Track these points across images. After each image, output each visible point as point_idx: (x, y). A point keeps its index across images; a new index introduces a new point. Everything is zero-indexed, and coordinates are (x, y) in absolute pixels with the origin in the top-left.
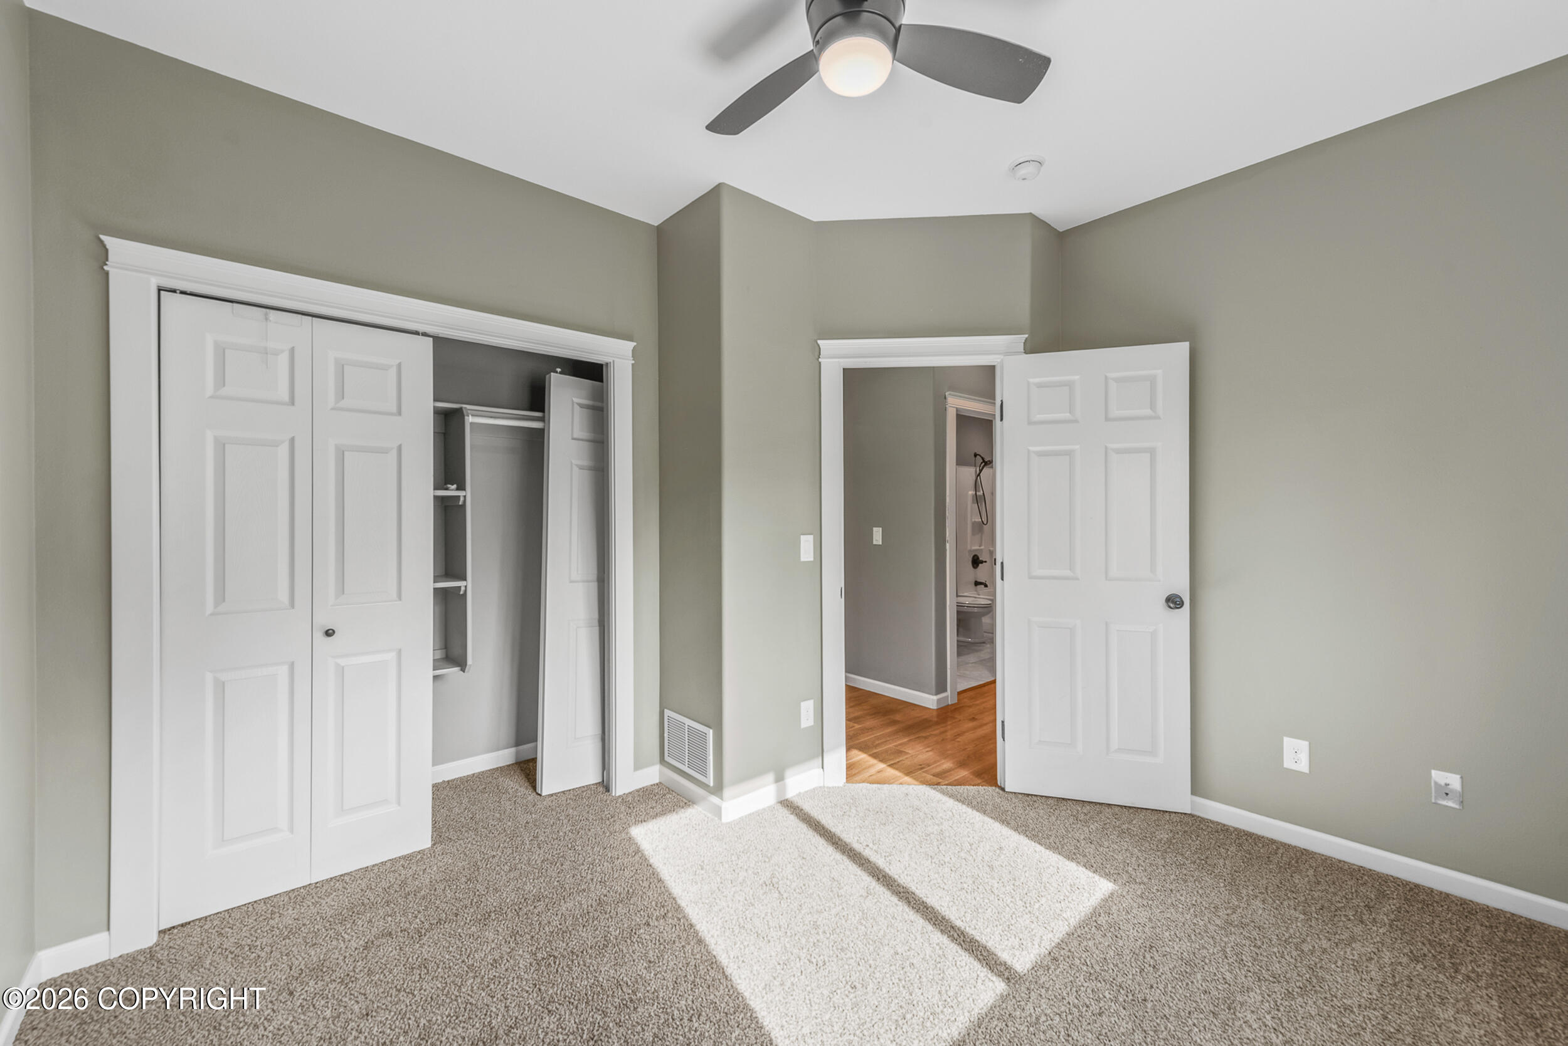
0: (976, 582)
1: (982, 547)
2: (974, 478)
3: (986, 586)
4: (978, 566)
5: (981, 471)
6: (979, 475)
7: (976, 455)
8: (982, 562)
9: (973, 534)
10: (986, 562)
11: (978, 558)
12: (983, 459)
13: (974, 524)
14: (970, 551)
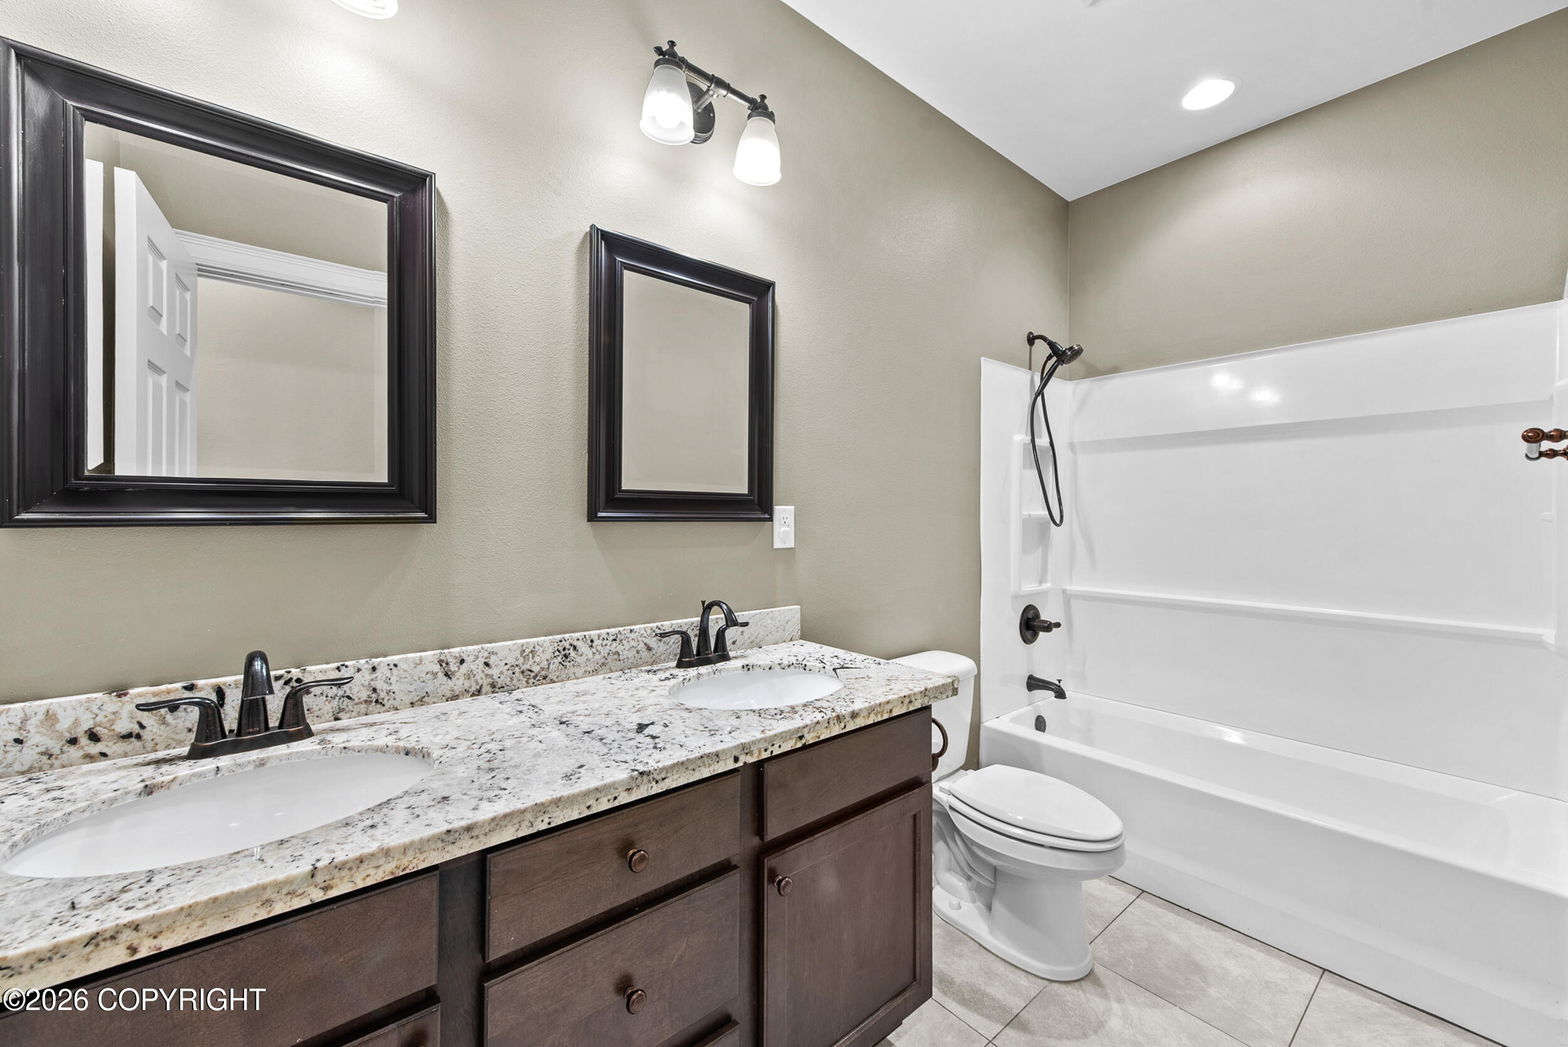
0: (1031, 678)
1: (1046, 586)
2: (1028, 401)
3: (1060, 694)
4: (1035, 636)
5: (1045, 381)
6: (1040, 392)
7: (1031, 339)
8: (1048, 627)
9: (1025, 550)
10: (1058, 625)
11: (1037, 615)
12: (1052, 345)
13: (1027, 522)
14: (1016, 597)
